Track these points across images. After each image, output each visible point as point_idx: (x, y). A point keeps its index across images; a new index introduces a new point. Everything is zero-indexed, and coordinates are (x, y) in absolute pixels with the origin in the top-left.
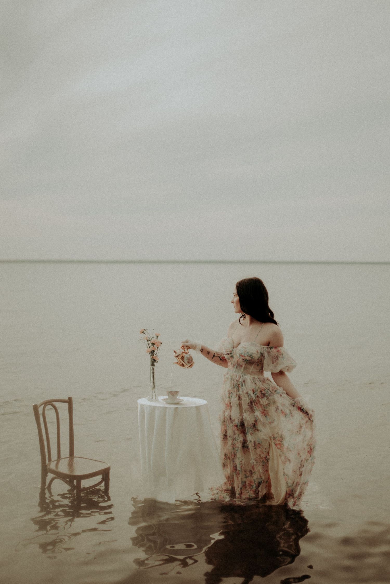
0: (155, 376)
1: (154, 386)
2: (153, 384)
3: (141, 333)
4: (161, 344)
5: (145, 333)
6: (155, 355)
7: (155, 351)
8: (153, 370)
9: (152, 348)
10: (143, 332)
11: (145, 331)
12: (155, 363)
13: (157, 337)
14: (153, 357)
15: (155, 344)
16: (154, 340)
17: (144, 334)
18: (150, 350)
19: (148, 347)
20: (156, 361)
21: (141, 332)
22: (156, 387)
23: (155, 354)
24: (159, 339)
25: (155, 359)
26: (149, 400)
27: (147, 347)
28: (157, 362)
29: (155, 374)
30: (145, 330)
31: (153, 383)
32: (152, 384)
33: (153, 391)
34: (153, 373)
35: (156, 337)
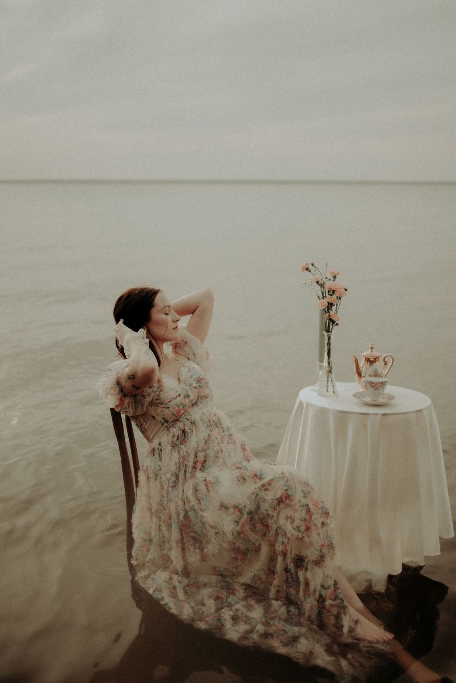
0: (331, 351)
1: (331, 368)
2: (328, 365)
3: (303, 271)
4: (346, 290)
5: (311, 270)
6: (332, 313)
7: (334, 305)
8: (329, 338)
9: (328, 299)
10: (307, 269)
11: (311, 267)
12: (332, 325)
13: (335, 277)
14: (329, 315)
15: (334, 291)
16: (329, 285)
17: (310, 272)
18: (325, 302)
19: (321, 297)
20: (335, 322)
21: (303, 268)
22: (333, 371)
23: (332, 310)
24: (339, 283)
25: (333, 319)
26: (321, 395)
27: (319, 297)
28: (337, 324)
29: (331, 346)
30: (313, 265)
31: (329, 363)
32: (325, 363)
33: (328, 377)
34: (329, 344)
35: (332, 279)
